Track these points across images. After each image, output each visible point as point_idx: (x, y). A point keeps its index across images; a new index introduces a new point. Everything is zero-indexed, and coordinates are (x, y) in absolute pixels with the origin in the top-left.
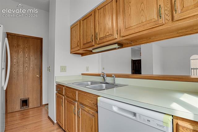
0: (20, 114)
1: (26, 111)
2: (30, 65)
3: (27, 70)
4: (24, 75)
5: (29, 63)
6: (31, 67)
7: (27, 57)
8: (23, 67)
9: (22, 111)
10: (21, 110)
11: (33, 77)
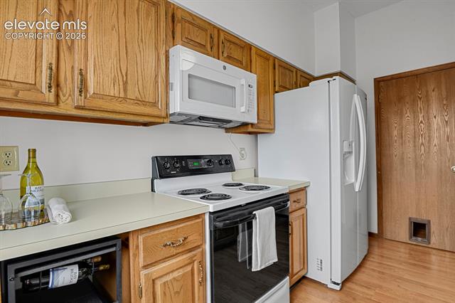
0: (408, 251)
1: (421, 248)
2: (432, 140)
3: (423, 151)
4: (417, 164)
5: (429, 136)
6: (435, 145)
7: (421, 122)
8: (415, 146)
9: (413, 246)
10: (410, 242)
11: (441, 171)
